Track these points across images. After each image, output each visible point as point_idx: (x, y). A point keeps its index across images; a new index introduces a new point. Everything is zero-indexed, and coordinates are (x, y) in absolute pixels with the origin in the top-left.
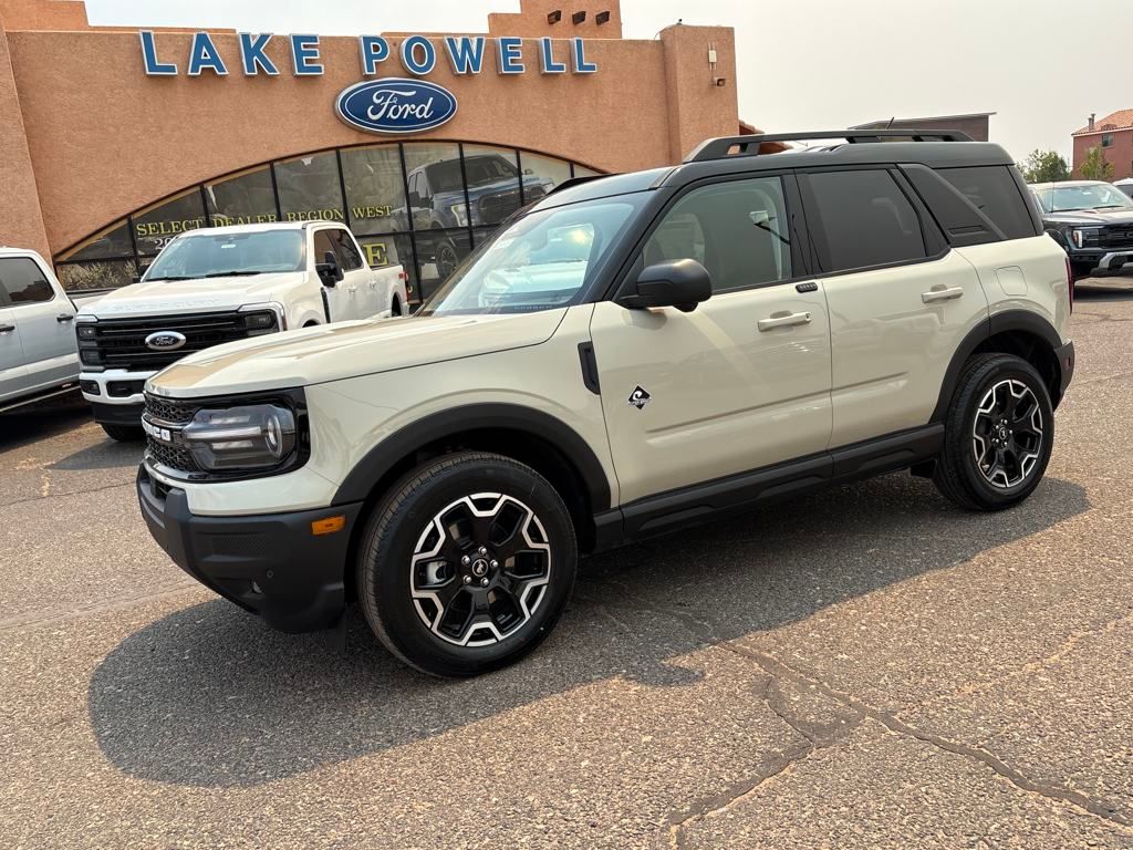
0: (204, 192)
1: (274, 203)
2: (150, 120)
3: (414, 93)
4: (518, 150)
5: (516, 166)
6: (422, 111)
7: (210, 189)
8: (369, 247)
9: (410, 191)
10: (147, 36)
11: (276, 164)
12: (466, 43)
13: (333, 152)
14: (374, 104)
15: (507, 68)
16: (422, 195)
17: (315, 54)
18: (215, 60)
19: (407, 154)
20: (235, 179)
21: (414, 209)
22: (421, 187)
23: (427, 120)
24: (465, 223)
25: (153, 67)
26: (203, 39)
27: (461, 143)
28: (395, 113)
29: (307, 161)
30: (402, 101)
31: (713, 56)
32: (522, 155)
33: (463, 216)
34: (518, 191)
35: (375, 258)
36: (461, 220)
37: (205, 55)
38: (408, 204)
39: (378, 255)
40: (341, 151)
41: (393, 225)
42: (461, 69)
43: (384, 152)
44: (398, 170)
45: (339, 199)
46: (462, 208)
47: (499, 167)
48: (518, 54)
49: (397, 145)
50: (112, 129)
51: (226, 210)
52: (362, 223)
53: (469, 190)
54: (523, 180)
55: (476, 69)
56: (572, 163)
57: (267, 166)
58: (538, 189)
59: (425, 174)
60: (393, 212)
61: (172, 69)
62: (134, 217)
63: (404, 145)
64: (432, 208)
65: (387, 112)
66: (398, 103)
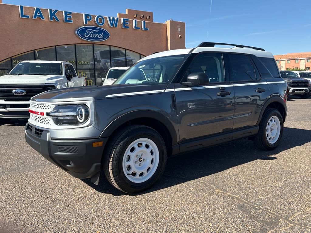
0: (34, 52)
1: (55, 57)
2: (20, 30)
3: (98, 31)
4: (126, 49)
5: (125, 53)
6: (100, 36)
7: (36, 51)
8: (82, 72)
9: (95, 57)
10: (21, 7)
11: (57, 46)
12: (113, 18)
13: (74, 45)
14: (86, 33)
15: (124, 27)
16: (98, 59)
17: (70, 17)
18: (41, 15)
19: (95, 47)
21: (96, 63)
23: (101, 39)
25: (22, 15)
26: (38, 9)
27: (110, 46)
28: (92, 36)
29: (66, 47)
30: (95, 33)
31: (179, 29)
32: (127, 51)
33: (109, 66)
34: (125, 60)
37: (38, 14)
38: (94, 61)
39: (84, 75)
40: (76, 45)
41: (89, 67)
42: (112, 26)
43: (88, 46)
44: (92, 52)
45: (75, 58)
46: (109, 64)
47: (120, 53)
48: (127, 23)
49: (92, 45)
50: (8, 32)
51: (41, 58)
52: (80, 65)
53: (112, 59)
54: (127, 58)
55: (116, 26)
56: (140, 54)
57: (54, 47)
58: (131, 61)
59: (99, 54)
60: (90, 63)
61: (28, 17)
62: (12, 58)
63: (94, 45)
64: (101, 63)
65: (90, 35)
66: (93, 33)
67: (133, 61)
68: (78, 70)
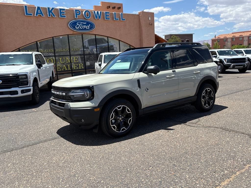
0: (37, 43)
1: (53, 46)
2: (25, 26)
3: (86, 23)
4: (108, 37)
5: (107, 40)
6: (87, 27)
7: (38, 43)
8: (74, 57)
9: (84, 45)
10: (26, 7)
11: (54, 38)
12: (98, 12)
13: (67, 35)
14: (77, 25)
15: (106, 18)
16: (87, 46)
17: (64, 13)
18: (41, 13)
19: (84, 37)
20: (44, 41)
21: (85, 49)
22: (86, 44)
23: (89, 29)
24: (96, 53)
25: (27, 14)
26: (39, 8)
27: (95, 35)
28: (82, 27)
29: (61, 37)
30: (83, 25)
31: (150, 19)
32: (109, 38)
34: (108, 46)
35: (76, 60)
36: (95, 52)
37: (39, 12)
38: (83, 48)
39: (76, 59)
40: (69, 35)
41: (80, 53)
42: (96, 18)
43: (79, 36)
44: (81, 40)
45: (68, 46)
46: (95, 49)
47: (104, 40)
48: (109, 16)
49: (81, 35)
50: (16, 28)
51: (42, 48)
52: (73, 52)
53: (97, 46)
54: (109, 44)
55: (100, 18)
56: (119, 41)
57: (52, 38)
58: (112, 46)
59: (87, 42)
60: (80, 50)
61: (31, 14)
62: (20, 49)
63: (83, 35)
64: (89, 49)
65: (80, 27)
66: (82, 25)
67: (114, 46)
68: (71, 56)
